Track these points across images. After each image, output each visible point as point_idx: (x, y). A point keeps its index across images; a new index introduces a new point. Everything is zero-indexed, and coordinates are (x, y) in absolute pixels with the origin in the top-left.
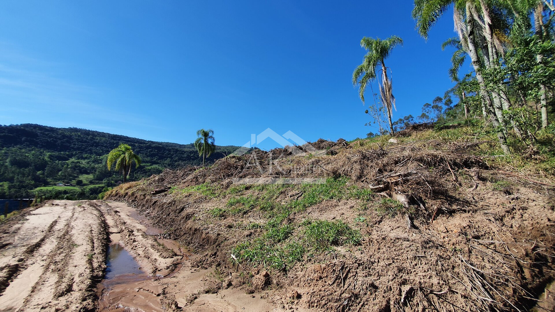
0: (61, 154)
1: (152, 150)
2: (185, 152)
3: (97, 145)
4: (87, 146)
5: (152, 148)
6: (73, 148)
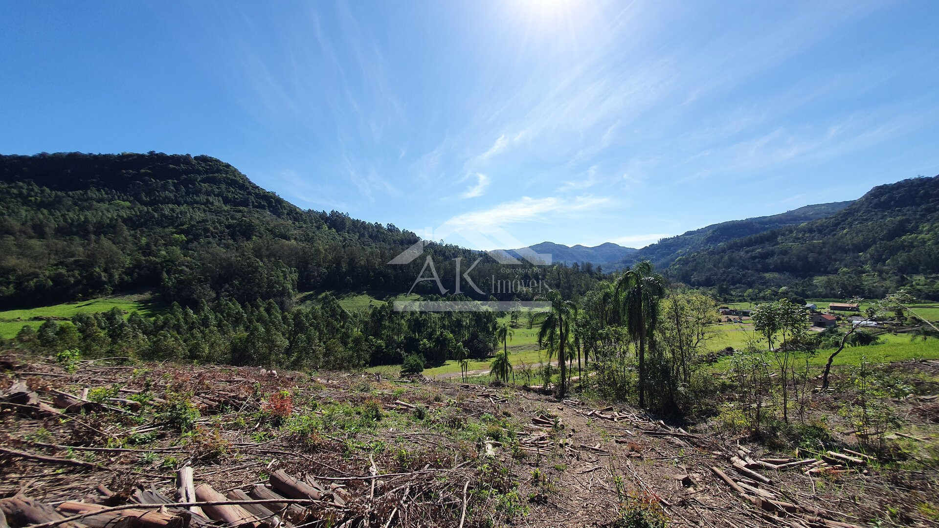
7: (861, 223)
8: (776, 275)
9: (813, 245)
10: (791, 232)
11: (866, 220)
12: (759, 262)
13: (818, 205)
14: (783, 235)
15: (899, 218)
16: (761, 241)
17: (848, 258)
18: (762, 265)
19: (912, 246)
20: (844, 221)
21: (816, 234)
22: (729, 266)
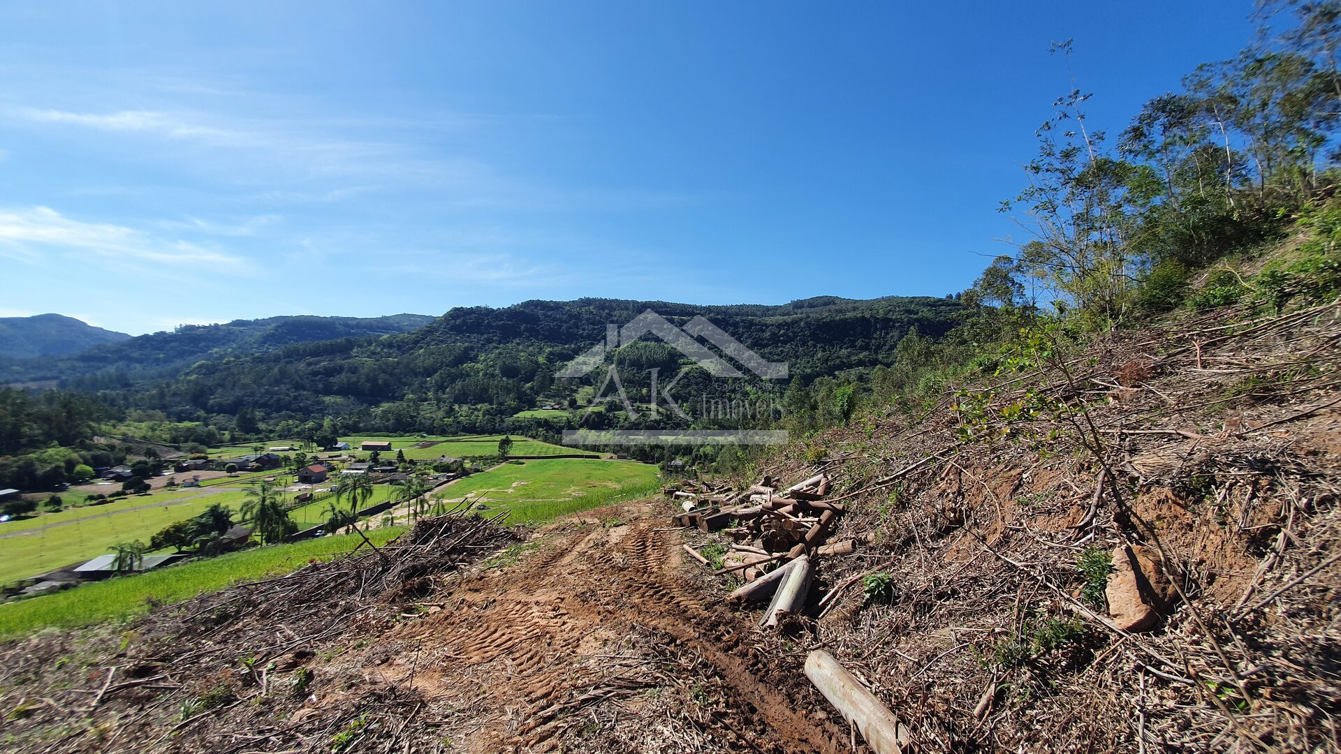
0: (565, 349)
2: (767, 326)
6: (581, 336)
7: (437, 344)
8: (339, 399)
9: (387, 364)
10: (370, 344)
11: (442, 341)
12: (320, 380)
13: (414, 316)
14: (360, 346)
15: (466, 344)
16: (331, 351)
17: (417, 382)
18: (324, 384)
19: (468, 375)
20: (423, 339)
21: (394, 351)
22: (277, 382)
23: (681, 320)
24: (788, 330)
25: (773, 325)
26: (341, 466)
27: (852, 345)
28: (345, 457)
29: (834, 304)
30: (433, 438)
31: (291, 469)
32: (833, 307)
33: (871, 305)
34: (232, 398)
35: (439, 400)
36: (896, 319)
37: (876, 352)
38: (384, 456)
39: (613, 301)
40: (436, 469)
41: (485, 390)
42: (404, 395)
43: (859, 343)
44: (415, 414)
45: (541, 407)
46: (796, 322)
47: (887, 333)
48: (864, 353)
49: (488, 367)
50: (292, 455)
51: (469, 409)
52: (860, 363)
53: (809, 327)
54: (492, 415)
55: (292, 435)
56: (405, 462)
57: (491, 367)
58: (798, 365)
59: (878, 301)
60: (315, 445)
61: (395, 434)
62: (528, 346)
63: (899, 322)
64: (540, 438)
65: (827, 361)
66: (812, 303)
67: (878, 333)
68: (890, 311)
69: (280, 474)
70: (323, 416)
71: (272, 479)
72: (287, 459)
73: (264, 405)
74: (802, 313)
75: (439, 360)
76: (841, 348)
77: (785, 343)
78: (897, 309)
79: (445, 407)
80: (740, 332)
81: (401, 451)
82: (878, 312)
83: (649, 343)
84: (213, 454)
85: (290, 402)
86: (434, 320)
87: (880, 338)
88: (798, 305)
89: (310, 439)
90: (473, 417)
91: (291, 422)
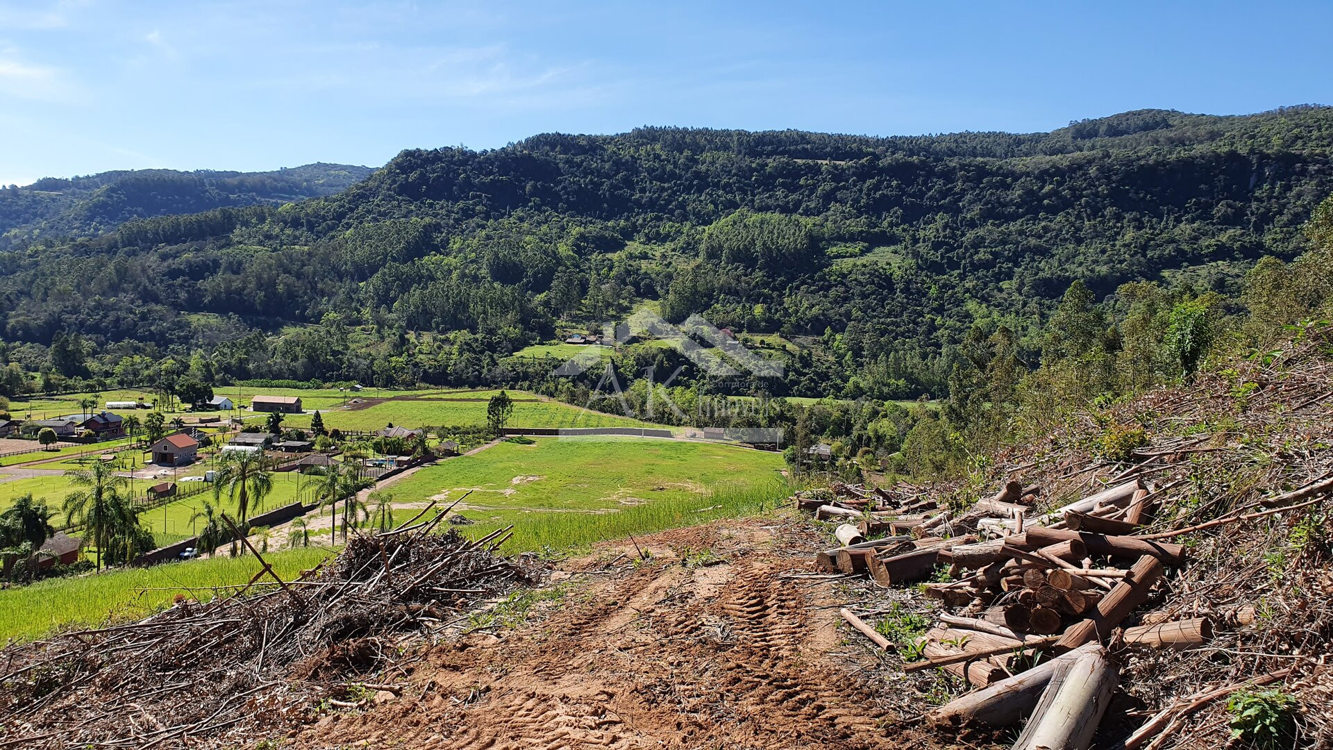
0: (607, 228)
1: (879, 181)
2: (1016, 177)
3: (702, 182)
4: (674, 193)
5: (881, 171)
6: (638, 203)
7: (375, 219)
8: (213, 320)
9: (290, 257)
10: (262, 219)
11: (384, 215)
12: (181, 286)
13: (335, 166)
14: (246, 224)
15: (427, 220)
16: (198, 233)
17: (342, 290)
18: (188, 292)
19: (432, 278)
20: (351, 210)
21: (303, 232)
22: (114, 289)
23: (835, 167)
24: (1060, 184)
25: (1028, 174)
26: (219, 437)
27: (1204, 213)
28: (225, 422)
29: (1168, 126)
30: (371, 392)
31: (140, 441)
32: (1162, 134)
33: (1251, 126)
34: (43, 317)
35: (381, 324)
36: (1311, 155)
37: (1259, 229)
38: (290, 422)
39: (699, 132)
40: (378, 448)
41: (462, 305)
42: (321, 314)
43: (1220, 209)
44: (340, 348)
45: (564, 338)
46: (1080, 167)
47: (1288, 188)
48: (1231, 232)
49: (467, 262)
50: (142, 416)
51: (435, 339)
52: (1222, 253)
53: (1108, 178)
54: (475, 352)
55: (141, 381)
56: (326, 433)
57: (472, 262)
58: (1081, 258)
59: (1270, 116)
60: (177, 399)
61: (307, 384)
62: (539, 224)
63: (1317, 162)
64: (563, 397)
65: (1144, 248)
66: (1116, 128)
67: (1266, 186)
68: (1297, 138)
69: (123, 449)
70: (189, 349)
71: (111, 457)
72: (133, 422)
73: (95, 329)
74: (1093, 148)
75: (380, 250)
76: (1178, 221)
77: (1053, 211)
78: (1315, 134)
79: (392, 337)
80: (957, 189)
81: (317, 415)
82: (1268, 141)
83: (769, 215)
84: (19, 411)
85: (135, 324)
86: (368, 173)
87: (1270, 198)
88: (1085, 131)
89: (170, 389)
90: (442, 356)
91: (137, 359)
